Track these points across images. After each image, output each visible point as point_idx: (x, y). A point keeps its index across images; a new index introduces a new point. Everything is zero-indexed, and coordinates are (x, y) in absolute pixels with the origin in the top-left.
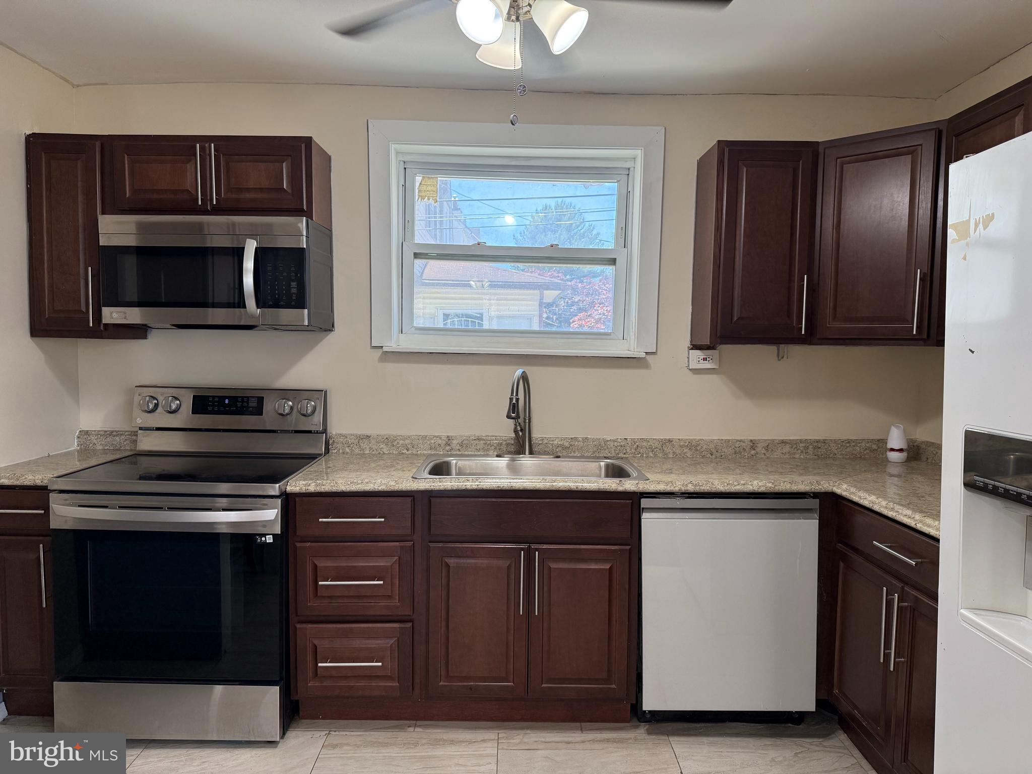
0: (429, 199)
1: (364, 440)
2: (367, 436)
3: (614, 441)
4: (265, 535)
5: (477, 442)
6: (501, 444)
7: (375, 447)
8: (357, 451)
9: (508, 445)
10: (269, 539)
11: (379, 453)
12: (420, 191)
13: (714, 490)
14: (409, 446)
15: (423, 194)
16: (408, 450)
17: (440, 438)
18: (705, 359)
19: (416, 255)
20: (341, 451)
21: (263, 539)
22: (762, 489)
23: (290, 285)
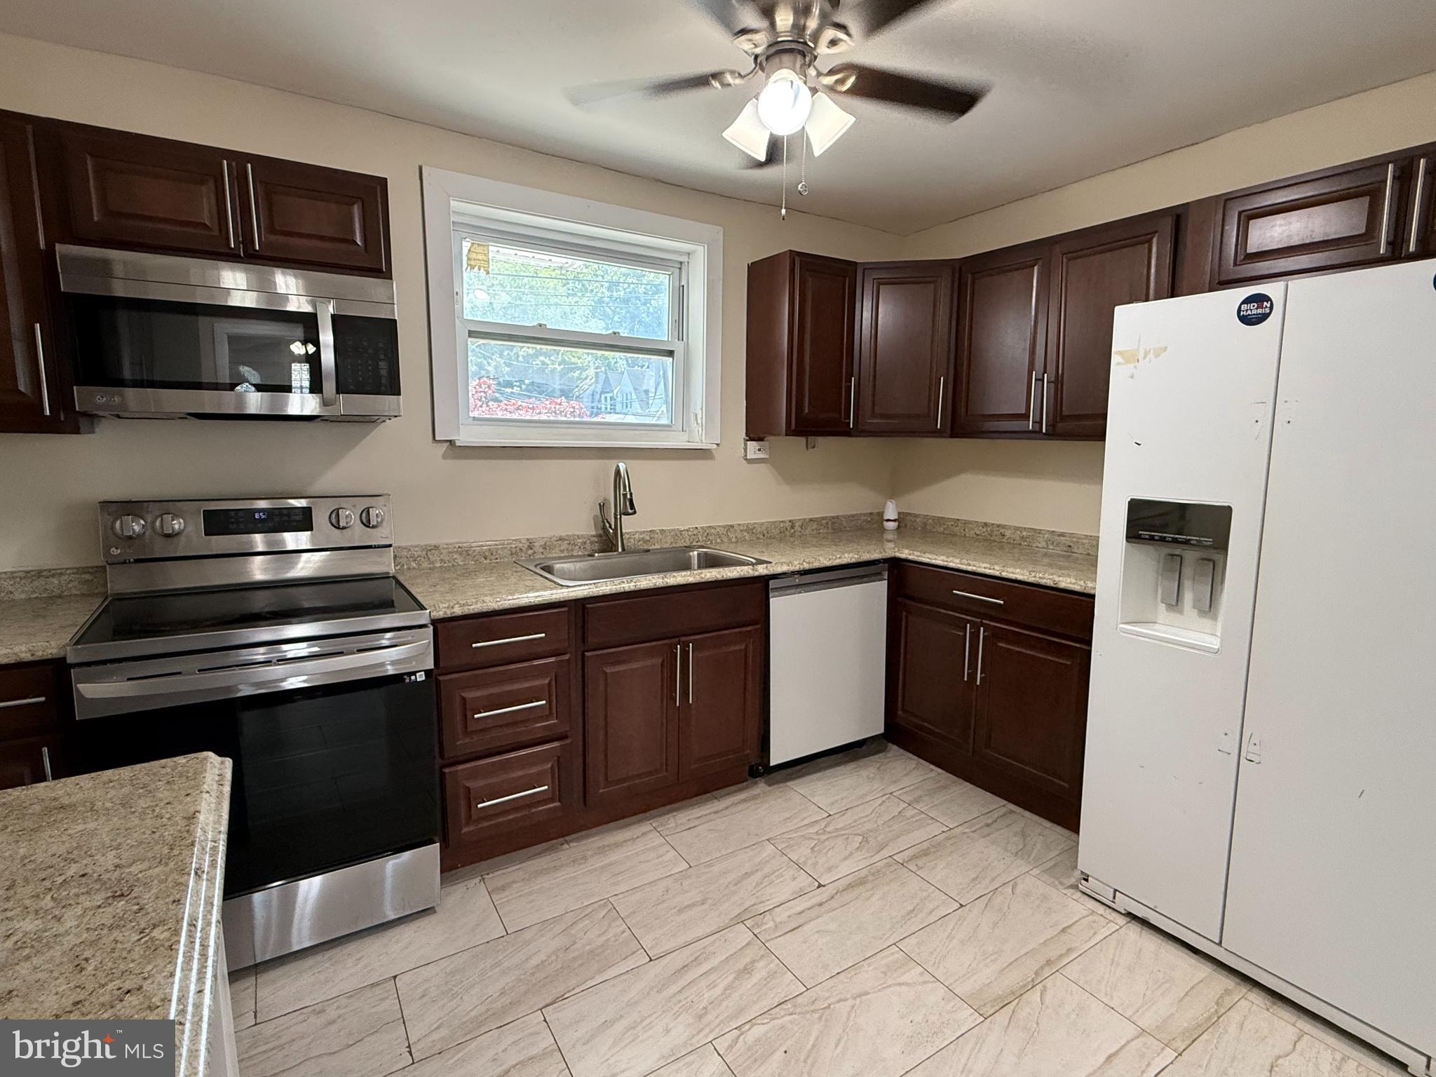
0: (479, 269)
1: (433, 551)
2: (435, 546)
3: (687, 530)
4: (414, 673)
5: (560, 542)
6: (585, 543)
7: (446, 558)
8: (426, 565)
9: (592, 543)
10: (421, 677)
11: (453, 565)
12: (469, 259)
13: (822, 566)
14: (487, 554)
15: (472, 263)
16: (486, 559)
17: (521, 542)
18: (759, 450)
19: (472, 334)
20: (405, 567)
21: (413, 678)
22: (853, 561)
23: (378, 364)
